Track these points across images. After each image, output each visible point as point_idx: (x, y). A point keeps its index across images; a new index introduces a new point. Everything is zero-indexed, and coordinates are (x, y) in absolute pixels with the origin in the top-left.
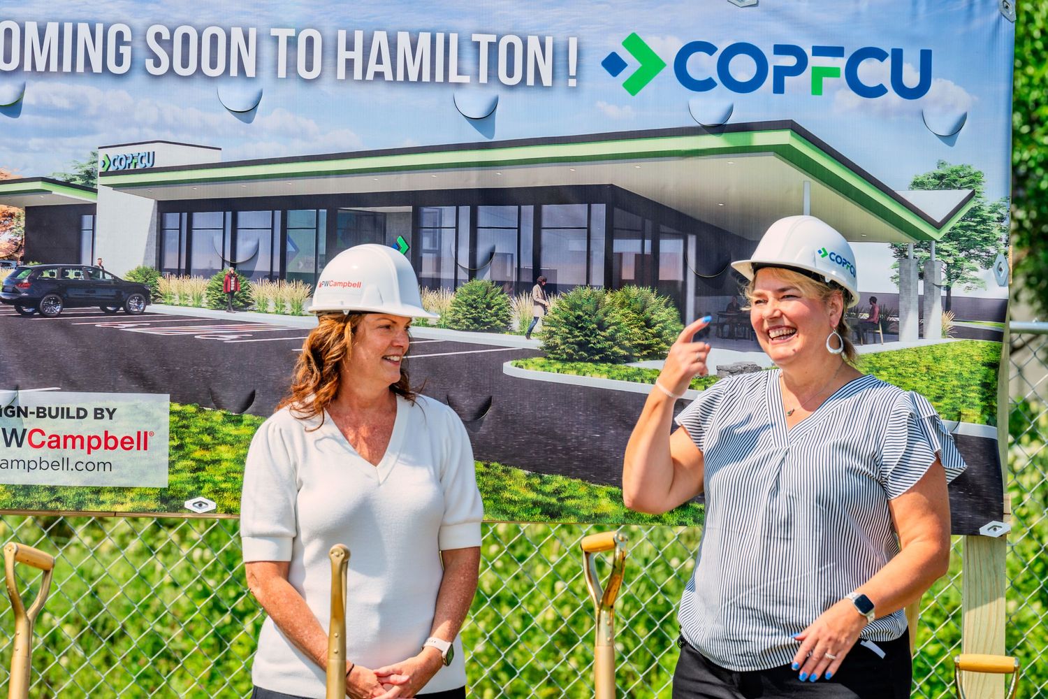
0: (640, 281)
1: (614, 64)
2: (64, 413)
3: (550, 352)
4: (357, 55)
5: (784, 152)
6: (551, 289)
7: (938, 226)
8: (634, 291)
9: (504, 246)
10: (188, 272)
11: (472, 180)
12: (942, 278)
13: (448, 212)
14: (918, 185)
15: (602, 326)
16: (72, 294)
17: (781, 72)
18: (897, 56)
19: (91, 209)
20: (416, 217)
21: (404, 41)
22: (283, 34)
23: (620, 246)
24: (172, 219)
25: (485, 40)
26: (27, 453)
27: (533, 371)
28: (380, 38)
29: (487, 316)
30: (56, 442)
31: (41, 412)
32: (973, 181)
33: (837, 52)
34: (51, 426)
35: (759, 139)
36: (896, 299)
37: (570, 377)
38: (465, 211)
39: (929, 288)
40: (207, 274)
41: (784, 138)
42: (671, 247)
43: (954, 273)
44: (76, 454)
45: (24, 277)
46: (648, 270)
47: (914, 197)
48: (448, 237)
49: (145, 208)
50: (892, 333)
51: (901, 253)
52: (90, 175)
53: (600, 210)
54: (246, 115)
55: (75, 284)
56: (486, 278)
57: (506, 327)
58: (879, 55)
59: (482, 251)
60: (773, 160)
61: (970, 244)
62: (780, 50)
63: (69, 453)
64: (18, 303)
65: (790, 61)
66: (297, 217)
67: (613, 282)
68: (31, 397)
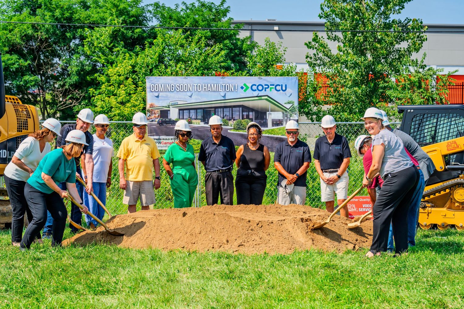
0: (247, 118)
1: (242, 88)
2: (166, 139)
3: (234, 129)
4: (206, 87)
5: (266, 100)
6: (234, 120)
7: (288, 109)
8: (246, 120)
9: (228, 114)
10: (183, 119)
11: (223, 105)
12: (289, 117)
13: (220, 109)
14: (285, 103)
15: (242, 125)
16: (167, 122)
17: (266, 88)
18: (282, 85)
19: (169, 110)
20: (215, 110)
21: (212, 85)
22: (195, 85)
23: (244, 113)
24: (181, 112)
25: (224, 85)
26: (161, 145)
27: (232, 131)
28: (209, 85)
29: (225, 124)
30: (165, 143)
31: (163, 139)
32: (293, 103)
33: (273, 85)
34: (165, 141)
35: (263, 98)
36: (282, 120)
37: (237, 132)
38: (222, 109)
39: (287, 118)
40: (186, 119)
41: (266, 97)
42: (251, 113)
43: (291, 116)
44: (168, 145)
45: (160, 120)
46: (248, 117)
47: (285, 105)
48: (220, 113)
49: (177, 110)
50: (282, 125)
51: (283, 113)
52: (169, 106)
53: (241, 108)
54: (191, 96)
55: (167, 121)
56: (225, 118)
57: (228, 125)
58: (279, 85)
59: (224, 115)
60: (265, 101)
61: (293, 112)
62: (265, 85)
63: (167, 145)
64: (159, 124)
65: (267, 87)
66: (199, 111)
67: (243, 118)
68: (162, 137)
